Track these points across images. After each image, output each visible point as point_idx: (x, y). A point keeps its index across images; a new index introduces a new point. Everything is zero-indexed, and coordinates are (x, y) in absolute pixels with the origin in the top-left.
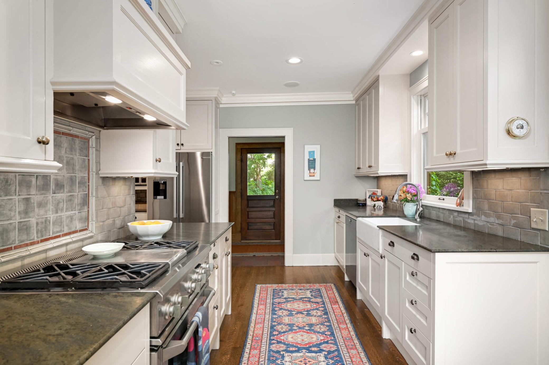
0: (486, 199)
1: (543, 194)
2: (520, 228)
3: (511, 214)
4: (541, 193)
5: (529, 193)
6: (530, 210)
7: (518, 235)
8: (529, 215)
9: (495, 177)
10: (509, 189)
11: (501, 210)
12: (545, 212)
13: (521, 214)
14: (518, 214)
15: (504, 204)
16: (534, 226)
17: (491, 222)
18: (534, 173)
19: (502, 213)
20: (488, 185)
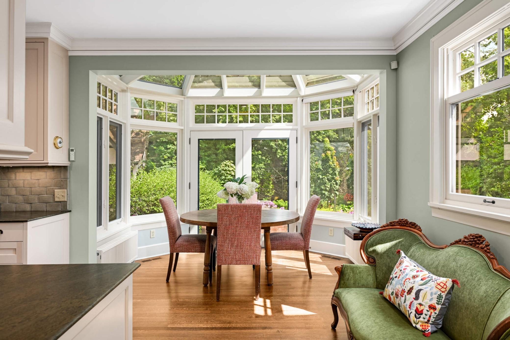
0: (13, 187)
1: (63, 181)
2: (46, 203)
3: (38, 195)
4: (62, 180)
5: (53, 181)
6: (54, 191)
7: (43, 207)
8: (53, 194)
9: (23, 171)
10: (36, 179)
11: (29, 193)
12: (65, 191)
13: (47, 195)
14: (45, 195)
15: (32, 189)
16: (57, 200)
17: (19, 203)
18: (56, 170)
19: (30, 195)
20: (16, 177)
